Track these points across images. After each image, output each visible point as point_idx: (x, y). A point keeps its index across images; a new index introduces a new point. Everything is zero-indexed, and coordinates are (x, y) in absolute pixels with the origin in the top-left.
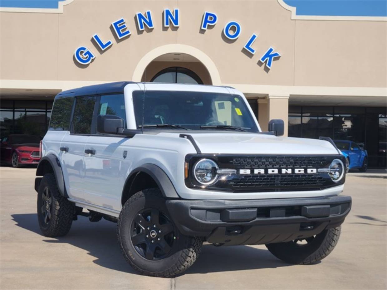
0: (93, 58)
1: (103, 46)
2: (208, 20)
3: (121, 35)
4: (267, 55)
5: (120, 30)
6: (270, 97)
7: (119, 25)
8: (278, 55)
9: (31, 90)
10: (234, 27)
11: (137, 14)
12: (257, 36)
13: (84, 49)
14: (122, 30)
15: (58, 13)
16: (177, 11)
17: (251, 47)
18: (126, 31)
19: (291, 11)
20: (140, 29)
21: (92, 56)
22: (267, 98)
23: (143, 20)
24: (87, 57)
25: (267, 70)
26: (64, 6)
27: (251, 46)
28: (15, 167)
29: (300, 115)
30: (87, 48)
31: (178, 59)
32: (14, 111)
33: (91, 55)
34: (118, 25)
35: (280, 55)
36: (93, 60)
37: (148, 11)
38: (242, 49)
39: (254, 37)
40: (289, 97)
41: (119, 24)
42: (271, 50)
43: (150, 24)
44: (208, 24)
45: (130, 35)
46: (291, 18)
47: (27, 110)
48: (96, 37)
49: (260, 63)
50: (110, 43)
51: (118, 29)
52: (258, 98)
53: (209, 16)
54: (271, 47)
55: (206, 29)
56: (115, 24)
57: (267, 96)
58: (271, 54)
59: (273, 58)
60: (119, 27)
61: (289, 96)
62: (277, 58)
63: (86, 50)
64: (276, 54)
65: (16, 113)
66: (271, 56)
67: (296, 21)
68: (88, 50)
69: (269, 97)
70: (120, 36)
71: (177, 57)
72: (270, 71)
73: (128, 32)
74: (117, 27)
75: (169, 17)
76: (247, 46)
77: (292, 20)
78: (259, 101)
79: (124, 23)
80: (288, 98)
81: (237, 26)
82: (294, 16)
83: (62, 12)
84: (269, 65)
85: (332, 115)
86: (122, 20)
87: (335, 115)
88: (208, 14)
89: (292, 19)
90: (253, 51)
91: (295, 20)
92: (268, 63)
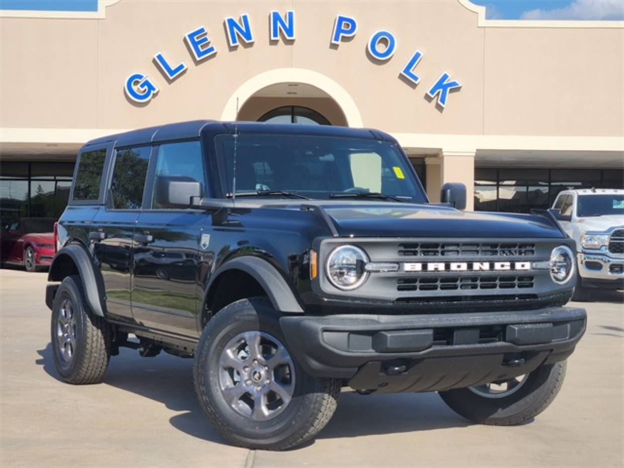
0: (155, 92)
1: (172, 73)
2: (343, 28)
3: (200, 54)
4: (439, 85)
5: (199, 46)
6: (444, 154)
7: (197, 38)
8: (457, 84)
9: (55, 145)
10: (385, 39)
11: (226, 19)
12: (422, 54)
13: (140, 77)
14: (202, 46)
15: (98, 19)
16: (291, 14)
17: (413, 73)
18: (210, 46)
19: (477, 13)
20: (232, 45)
21: (154, 89)
22: (440, 156)
23: (235, 30)
24: (145, 90)
25: (440, 108)
26: (106, 7)
27: (413, 71)
28: (31, 271)
29: (495, 183)
30: (145, 76)
31: (295, 93)
32: (30, 181)
33: (151, 88)
34: (195, 38)
35: (460, 85)
36: (155, 95)
37: (244, 15)
38: (398, 75)
39: (418, 55)
40: (476, 153)
41: (198, 36)
42: (445, 77)
43: (248, 36)
44: (342, 34)
45: (215, 54)
46: (477, 25)
47: (57, 178)
48: (160, 57)
49: (428, 98)
50: (181, 67)
51: (195, 44)
52: (426, 156)
53: (344, 22)
54: (445, 72)
55: (339, 43)
56: (191, 36)
57: (440, 153)
58: (445, 83)
59: (449, 89)
60: (196, 40)
61: (475, 151)
62: (456, 89)
63: (142, 79)
64: (454, 84)
65: (33, 183)
66: (444, 87)
67: (486, 29)
68: (148, 79)
69: (442, 153)
70: (199, 56)
71: (292, 89)
72: (444, 111)
73: (212, 49)
74: (194, 40)
75: (279, 24)
76: (407, 70)
77: (479, 27)
78: (428, 161)
79: (206, 34)
80: (474, 154)
81: (389, 37)
82: (483, 21)
83: (104, 17)
84: (443, 101)
85: (547, 184)
86: (202, 30)
87: (552, 184)
88: (341, 19)
89: (479, 25)
90: (416, 78)
91: (484, 27)
92: (441, 98)
